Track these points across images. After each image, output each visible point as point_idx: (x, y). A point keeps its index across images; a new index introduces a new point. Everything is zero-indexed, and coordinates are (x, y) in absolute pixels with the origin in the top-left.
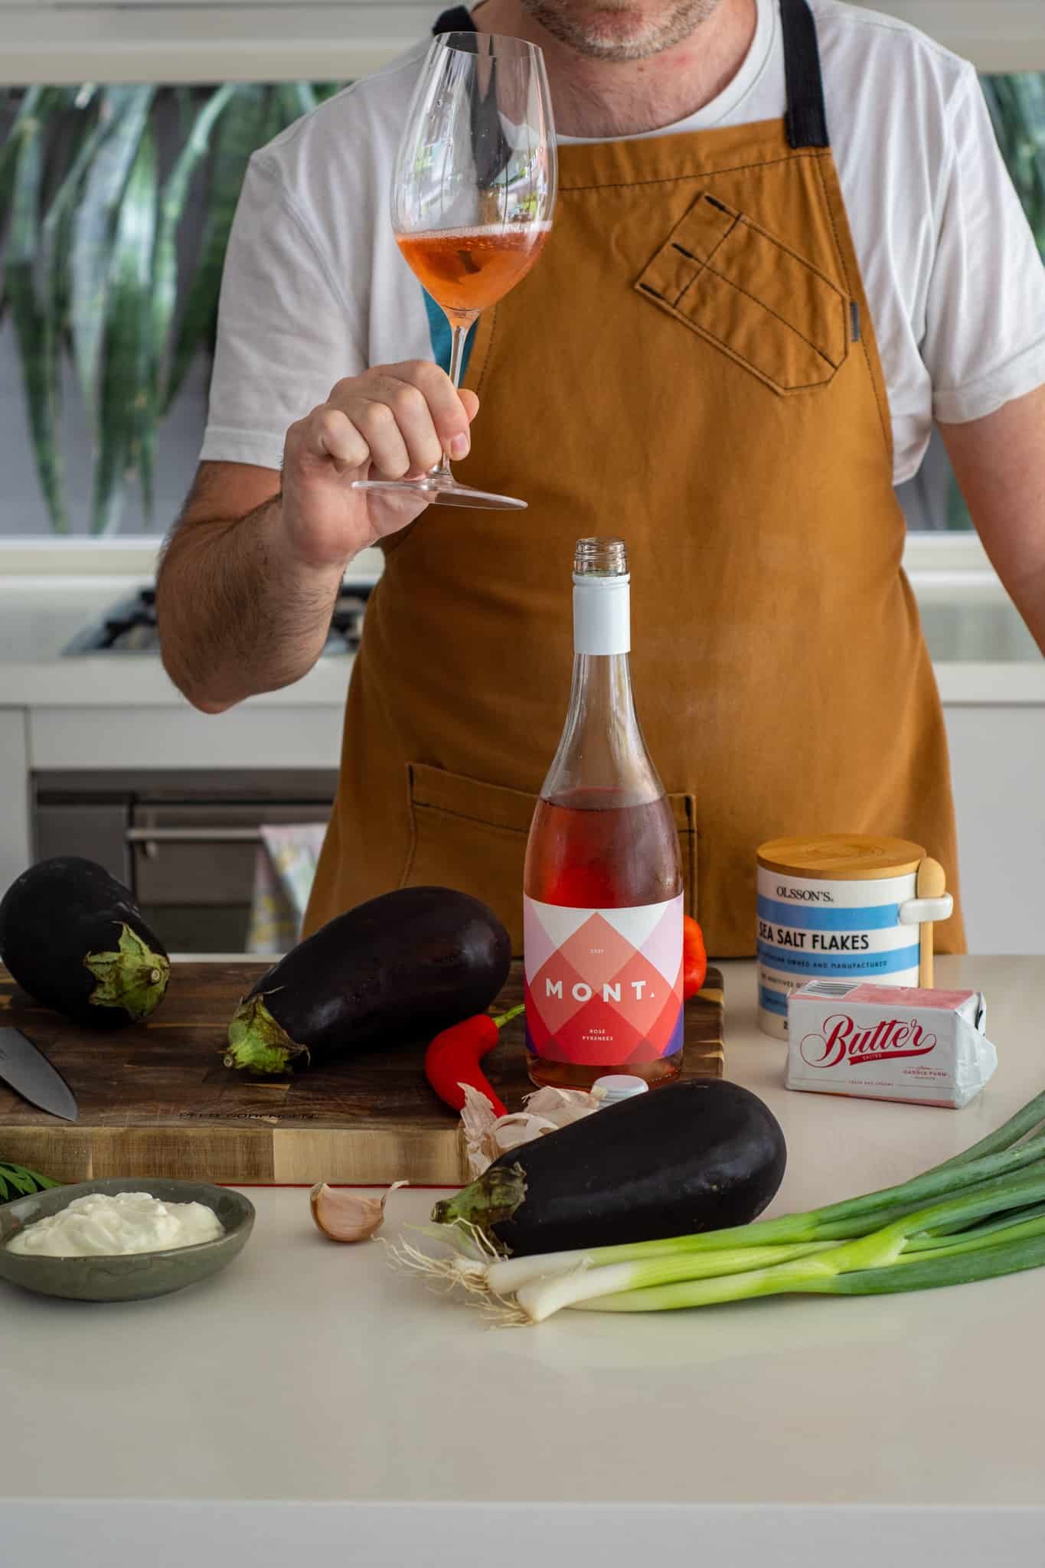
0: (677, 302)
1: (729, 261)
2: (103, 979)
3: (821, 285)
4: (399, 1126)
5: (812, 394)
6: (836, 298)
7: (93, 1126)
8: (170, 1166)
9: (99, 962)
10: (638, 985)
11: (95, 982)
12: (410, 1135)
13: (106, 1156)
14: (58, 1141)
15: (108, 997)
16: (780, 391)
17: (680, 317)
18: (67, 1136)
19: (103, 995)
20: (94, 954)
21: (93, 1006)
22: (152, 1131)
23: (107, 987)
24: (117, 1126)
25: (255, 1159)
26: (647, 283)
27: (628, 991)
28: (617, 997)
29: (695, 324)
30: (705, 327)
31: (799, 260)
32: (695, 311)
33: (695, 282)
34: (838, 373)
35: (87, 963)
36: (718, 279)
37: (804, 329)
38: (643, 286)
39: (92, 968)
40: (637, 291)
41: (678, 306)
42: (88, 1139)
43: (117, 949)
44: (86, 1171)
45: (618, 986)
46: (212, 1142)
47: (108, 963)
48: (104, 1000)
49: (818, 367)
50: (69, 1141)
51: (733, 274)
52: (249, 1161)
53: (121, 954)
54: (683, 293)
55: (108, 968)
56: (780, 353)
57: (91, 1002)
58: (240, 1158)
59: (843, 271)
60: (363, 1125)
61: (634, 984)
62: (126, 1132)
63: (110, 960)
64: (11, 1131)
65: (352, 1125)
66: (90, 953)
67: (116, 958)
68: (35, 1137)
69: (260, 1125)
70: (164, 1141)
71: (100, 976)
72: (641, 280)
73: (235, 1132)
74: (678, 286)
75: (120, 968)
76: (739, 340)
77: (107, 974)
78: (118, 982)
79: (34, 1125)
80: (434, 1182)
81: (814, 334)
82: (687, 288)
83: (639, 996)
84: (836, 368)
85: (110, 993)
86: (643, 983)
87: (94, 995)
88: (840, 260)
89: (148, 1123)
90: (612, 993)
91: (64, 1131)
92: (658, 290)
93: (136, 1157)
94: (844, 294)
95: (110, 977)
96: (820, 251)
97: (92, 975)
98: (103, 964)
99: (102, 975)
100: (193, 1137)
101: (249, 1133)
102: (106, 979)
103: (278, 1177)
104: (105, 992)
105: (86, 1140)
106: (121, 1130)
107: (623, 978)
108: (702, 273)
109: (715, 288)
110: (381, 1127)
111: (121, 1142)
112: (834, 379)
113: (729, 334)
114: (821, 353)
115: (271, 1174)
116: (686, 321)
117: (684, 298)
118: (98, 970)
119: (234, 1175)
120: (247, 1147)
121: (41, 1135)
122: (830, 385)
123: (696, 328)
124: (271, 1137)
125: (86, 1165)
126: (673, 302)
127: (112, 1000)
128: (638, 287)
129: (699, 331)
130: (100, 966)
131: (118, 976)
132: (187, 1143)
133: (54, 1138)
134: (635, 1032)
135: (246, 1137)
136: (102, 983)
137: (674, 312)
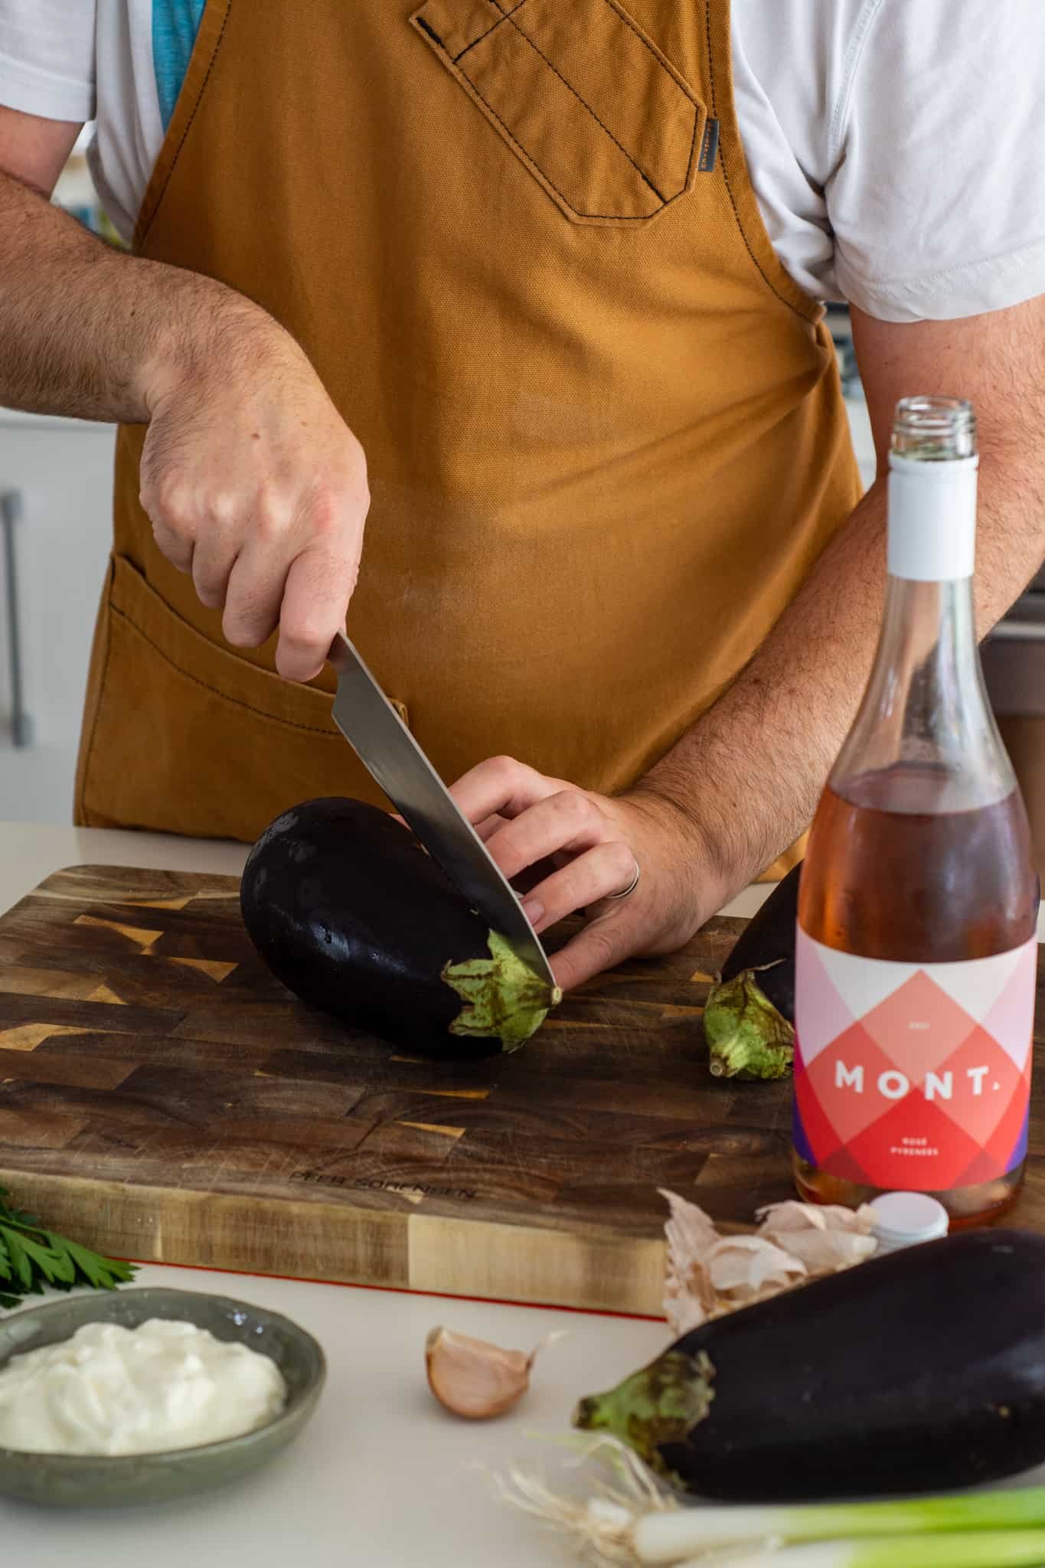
0: (460, 56)
1: (544, 19)
2: (471, 999)
3: (667, 84)
4: (589, 1226)
5: (622, 229)
6: (687, 106)
7: (167, 1184)
8: (267, 1252)
9: (464, 976)
10: (977, 1074)
11: (458, 1004)
12: (601, 1243)
13: (180, 1229)
14: (115, 1202)
15: (479, 1024)
16: (573, 215)
17: (460, 77)
18: (127, 1196)
19: (467, 1023)
20: (454, 964)
21: (455, 1037)
22: (244, 1201)
23: (478, 1010)
24: (197, 1189)
25: (382, 1251)
26: (426, 19)
27: (962, 1084)
28: (946, 1092)
29: (477, 93)
30: (490, 101)
31: (644, 41)
32: (481, 74)
33: (491, 36)
34: (666, 209)
35: (448, 976)
36: (521, 40)
37: (628, 139)
38: (420, 21)
39: (454, 984)
40: (411, 25)
41: (458, 62)
42: (157, 1205)
43: (489, 955)
44: (152, 1246)
45: (948, 1076)
46: (324, 1224)
47: (479, 977)
48: (475, 1028)
49: (636, 194)
50: (132, 1206)
51: (544, 38)
52: (375, 1254)
53: (495, 962)
54: (471, 46)
55: (482, 983)
56: (583, 162)
57: (453, 1032)
58: (362, 1251)
59: (707, 72)
60: (539, 1219)
61: (971, 1073)
62: (209, 1198)
63: (483, 972)
64: (53, 1183)
65: (522, 1216)
66: (450, 962)
67: (490, 969)
68: (86, 1195)
69: (394, 1205)
70: (262, 1219)
71: (467, 996)
72: (419, 13)
73: (357, 1213)
74: (466, 37)
75: (498, 984)
76: (532, 130)
77: (478, 992)
78: (496, 1003)
79: (87, 1176)
80: (632, 1310)
81: (641, 148)
82: (478, 41)
83: (977, 1089)
84: (666, 203)
85: (484, 1018)
86: (984, 1070)
87: (458, 1021)
88: (707, 56)
89: (240, 1186)
90: (939, 1087)
91: (123, 1190)
92: (440, 33)
93: (219, 1235)
94: (701, 102)
95: (483, 996)
96: (677, 38)
97: (454, 993)
98: (472, 977)
99: (471, 994)
100: (298, 1216)
101: (377, 1217)
102: (477, 1000)
103: (414, 1282)
104: (474, 1018)
105: (153, 1206)
106: (202, 1195)
107: (956, 1064)
108: (502, 25)
109: (515, 51)
110: (563, 1223)
111: (201, 1213)
112: (656, 218)
113: (520, 118)
114: (645, 178)
115: (404, 1276)
116: (466, 85)
117: (470, 54)
118: (465, 987)
119: (354, 1272)
120: (371, 1236)
121: (92, 1192)
122: (650, 223)
123: (477, 99)
124: (404, 1226)
125: (152, 1238)
126: (455, 54)
127: (486, 1029)
128: (413, 21)
129: (481, 104)
130: (467, 981)
131: (495, 994)
132: (289, 1222)
133: (111, 1197)
134: (970, 1142)
135: (372, 1223)
136: (471, 1004)
137: (453, 69)
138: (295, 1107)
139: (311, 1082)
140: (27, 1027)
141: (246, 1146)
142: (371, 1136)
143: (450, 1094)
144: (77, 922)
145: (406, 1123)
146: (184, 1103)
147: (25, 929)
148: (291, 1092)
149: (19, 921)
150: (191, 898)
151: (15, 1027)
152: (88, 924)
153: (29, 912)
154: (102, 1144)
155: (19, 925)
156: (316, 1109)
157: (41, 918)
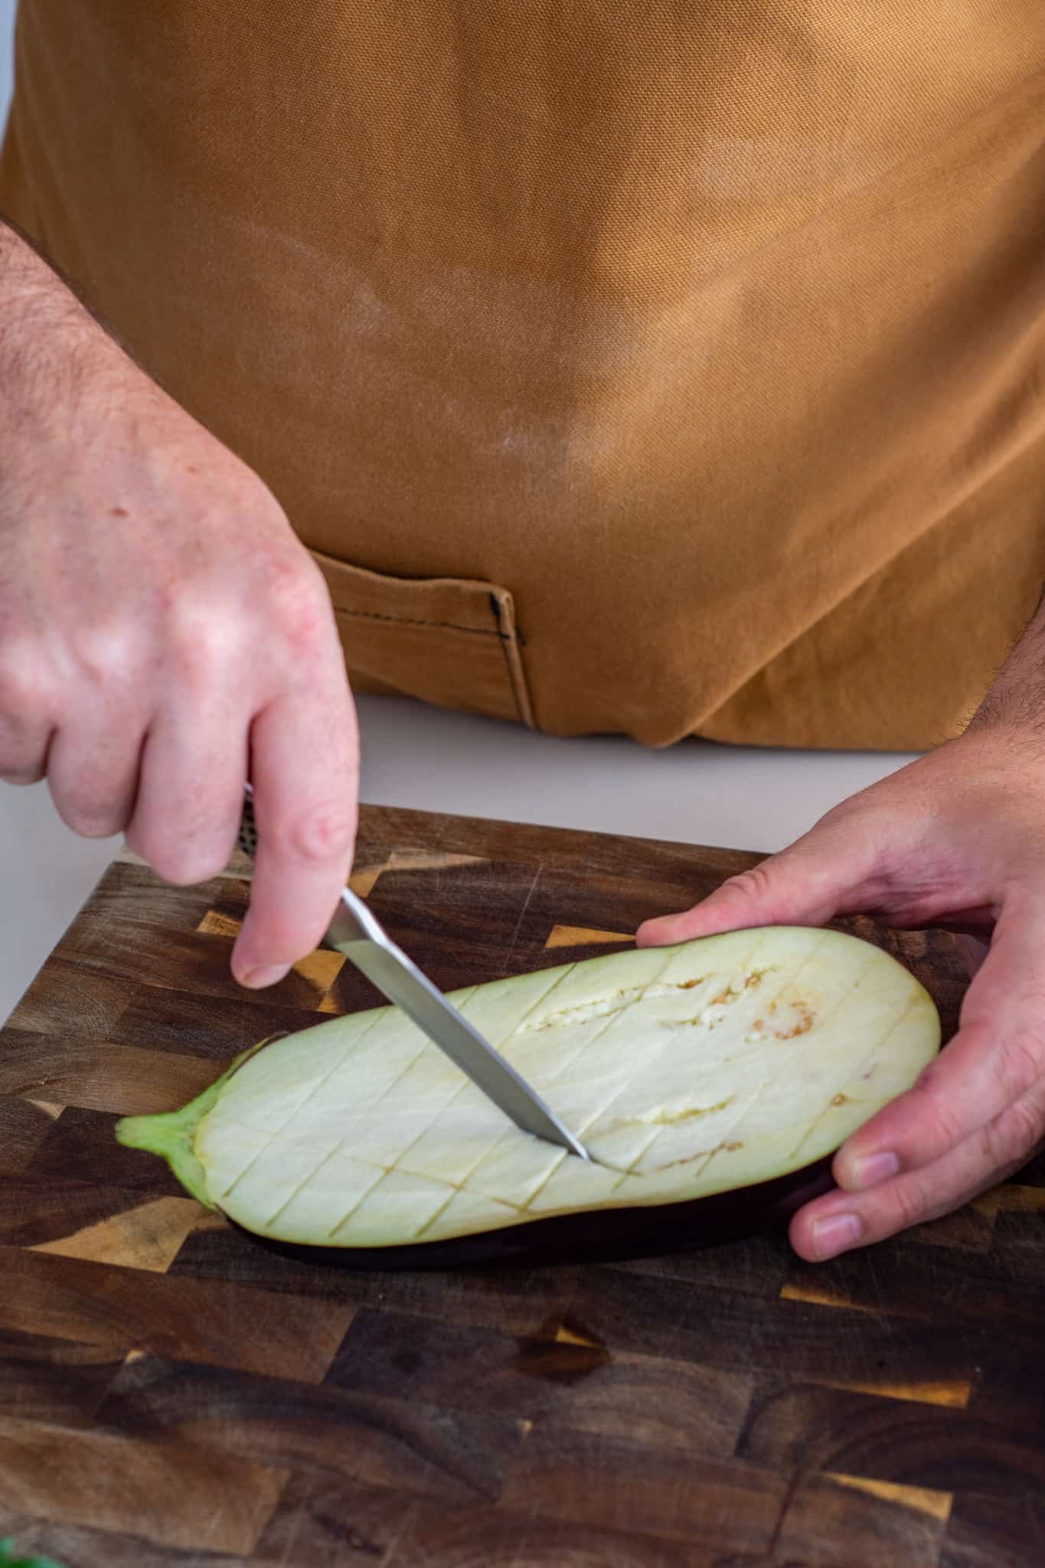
138: (643, 1433)
139: (658, 1361)
140: (152, 1205)
141: (576, 1546)
142: (790, 1518)
143: (905, 1394)
144: (204, 928)
145: (845, 1480)
146: (447, 1422)
147: (121, 947)
148: (628, 1388)
149: (110, 927)
150: (380, 869)
151: (132, 1207)
152: (224, 933)
153: (121, 904)
154: (321, 1543)
155: (111, 937)
156: (681, 1439)
157: (143, 919)
